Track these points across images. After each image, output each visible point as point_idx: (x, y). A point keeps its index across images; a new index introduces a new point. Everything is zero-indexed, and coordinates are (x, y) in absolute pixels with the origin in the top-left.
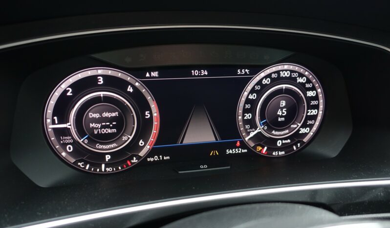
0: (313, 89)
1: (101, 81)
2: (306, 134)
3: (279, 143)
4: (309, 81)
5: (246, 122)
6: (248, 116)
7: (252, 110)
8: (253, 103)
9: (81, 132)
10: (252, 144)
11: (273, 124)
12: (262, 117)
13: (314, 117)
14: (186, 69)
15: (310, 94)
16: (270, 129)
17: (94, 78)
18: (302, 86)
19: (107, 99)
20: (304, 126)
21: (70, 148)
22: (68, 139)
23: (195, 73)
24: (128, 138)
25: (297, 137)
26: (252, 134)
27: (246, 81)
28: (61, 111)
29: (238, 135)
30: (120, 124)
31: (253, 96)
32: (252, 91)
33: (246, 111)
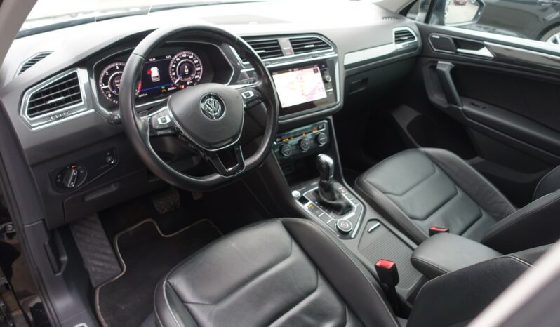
0: (196, 59)
1: (118, 68)
2: (197, 79)
3: (188, 83)
4: (194, 57)
5: (173, 76)
6: (174, 74)
7: (175, 71)
8: (175, 68)
9: (113, 89)
10: (178, 85)
11: (184, 76)
12: (179, 74)
13: (199, 71)
15: (196, 62)
16: (183, 78)
17: (115, 67)
18: (191, 59)
20: (196, 75)
21: (110, 95)
22: (108, 92)
25: (194, 80)
26: (177, 81)
27: (169, 61)
28: (105, 82)
29: (171, 82)
31: (174, 66)
32: (173, 64)
33: (172, 72)
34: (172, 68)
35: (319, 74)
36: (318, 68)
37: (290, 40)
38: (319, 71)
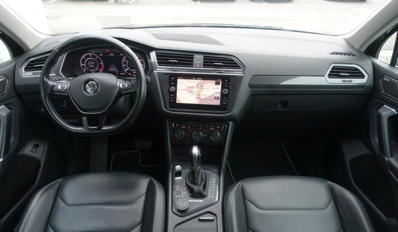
1: (91, 56)
3: (134, 73)
5: (124, 67)
6: (125, 65)
7: (126, 64)
8: (126, 62)
10: (127, 72)
12: (128, 66)
14: (108, 54)
16: (131, 69)
17: (89, 55)
19: (92, 60)
21: (85, 70)
23: (110, 55)
24: (97, 69)
26: (127, 70)
27: (123, 57)
28: (83, 62)
29: (123, 70)
30: (95, 65)
31: (125, 61)
32: (125, 59)
33: (124, 64)
34: (124, 62)
35: (220, 86)
36: (221, 82)
37: (204, 56)
38: (221, 84)
